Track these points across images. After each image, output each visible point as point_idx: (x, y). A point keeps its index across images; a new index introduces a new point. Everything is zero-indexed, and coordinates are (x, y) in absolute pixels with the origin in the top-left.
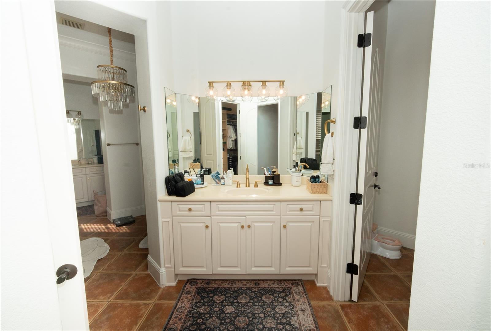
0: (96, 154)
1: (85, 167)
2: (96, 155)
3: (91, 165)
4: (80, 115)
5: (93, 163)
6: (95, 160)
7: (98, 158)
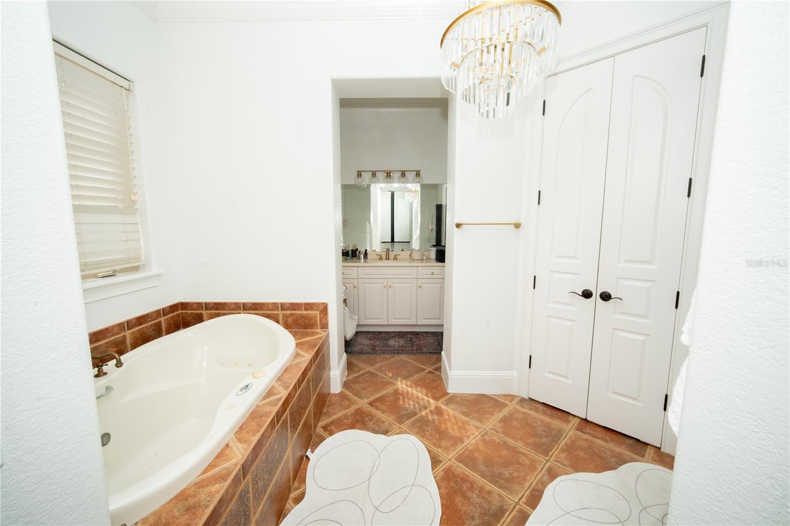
0: (435, 244)
1: (417, 267)
2: (434, 246)
3: (426, 262)
4: (404, 176)
5: (428, 259)
6: (433, 253)
7: (437, 250)
